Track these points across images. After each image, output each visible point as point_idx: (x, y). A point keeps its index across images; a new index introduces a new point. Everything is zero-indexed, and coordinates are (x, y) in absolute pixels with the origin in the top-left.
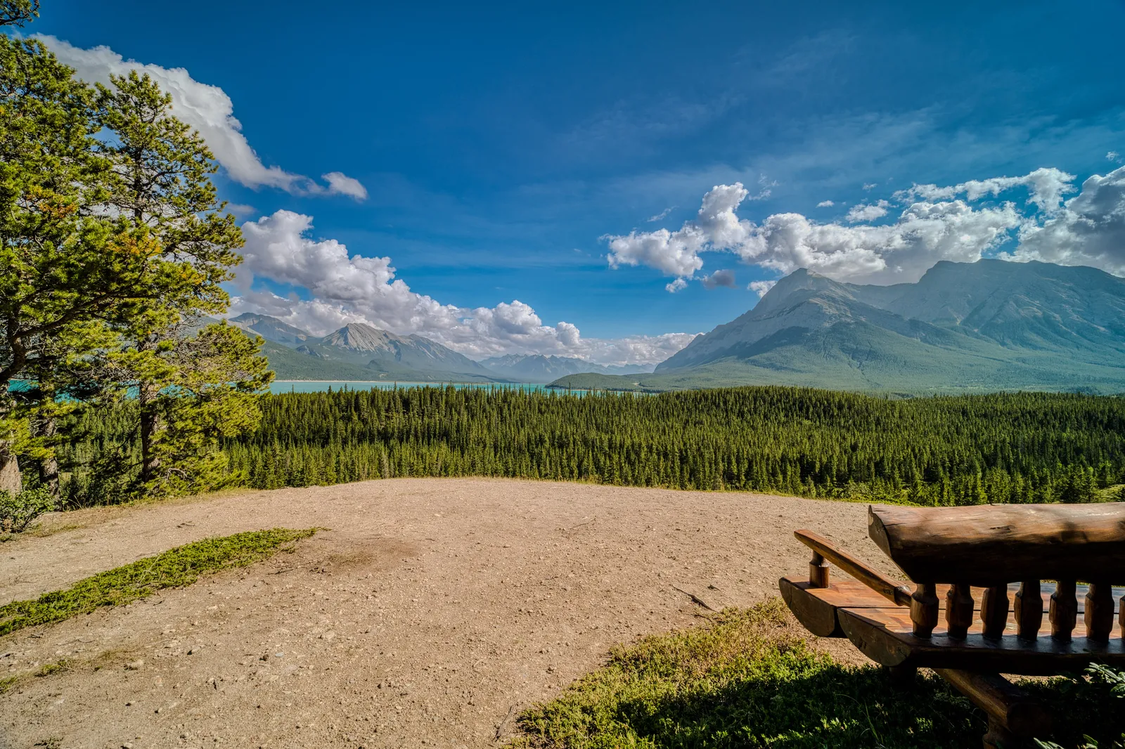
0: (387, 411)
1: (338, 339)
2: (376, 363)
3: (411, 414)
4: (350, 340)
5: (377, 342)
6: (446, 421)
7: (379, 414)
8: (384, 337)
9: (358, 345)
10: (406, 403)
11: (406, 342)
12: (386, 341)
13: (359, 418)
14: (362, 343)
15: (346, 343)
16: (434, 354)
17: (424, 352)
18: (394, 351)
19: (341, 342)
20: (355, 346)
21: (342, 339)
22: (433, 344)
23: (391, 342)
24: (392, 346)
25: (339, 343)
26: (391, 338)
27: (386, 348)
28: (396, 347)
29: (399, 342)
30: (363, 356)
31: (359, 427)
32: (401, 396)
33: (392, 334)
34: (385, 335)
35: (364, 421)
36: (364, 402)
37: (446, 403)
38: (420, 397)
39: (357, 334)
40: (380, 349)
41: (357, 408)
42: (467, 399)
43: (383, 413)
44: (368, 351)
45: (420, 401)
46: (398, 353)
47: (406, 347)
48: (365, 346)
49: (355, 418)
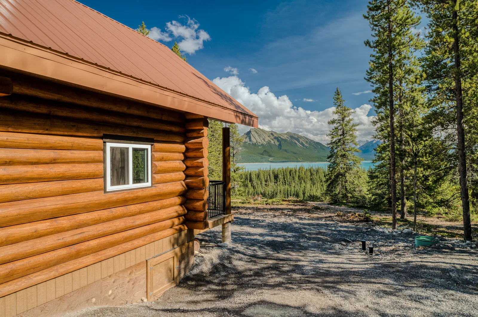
0: (266, 181)
1: (246, 138)
2: (267, 152)
3: (279, 183)
4: (252, 139)
5: (268, 139)
6: (297, 188)
7: (261, 184)
8: (271, 135)
9: (257, 141)
10: (276, 177)
11: (285, 137)
12: (272, 137)
13: (252, 186)
14: (259, 140)
15: (250, 140)
16: (302, 144)
17: (296, 144)
18: (277, 143)
19: (247, 140)
20: (255, 142)
21: (248, 138)
22: (301, 137)
23: (275, 138)
24: (276, 141)
25: (246, 141)
26: (275, 135)
27: (272, 142)
28: (278, 141)
29: (280, 137)
30: (260, 147)
31: (251, 190)
32: (273, 173)
33: (275, 133)
34: (272, 134)
35: (254, 187)
36: (254, 177)
37: (299, 176)
38: (284, 173)
39: (256, 135)
40: (269, 143)
41: (251, 180)
42: (312, 174)
43: (264, 183)
44: (262, 145)
45: (284, 175)
46: (280, 145)
47: (285, 140)
48: (260, 142)
49: (250, 185)
